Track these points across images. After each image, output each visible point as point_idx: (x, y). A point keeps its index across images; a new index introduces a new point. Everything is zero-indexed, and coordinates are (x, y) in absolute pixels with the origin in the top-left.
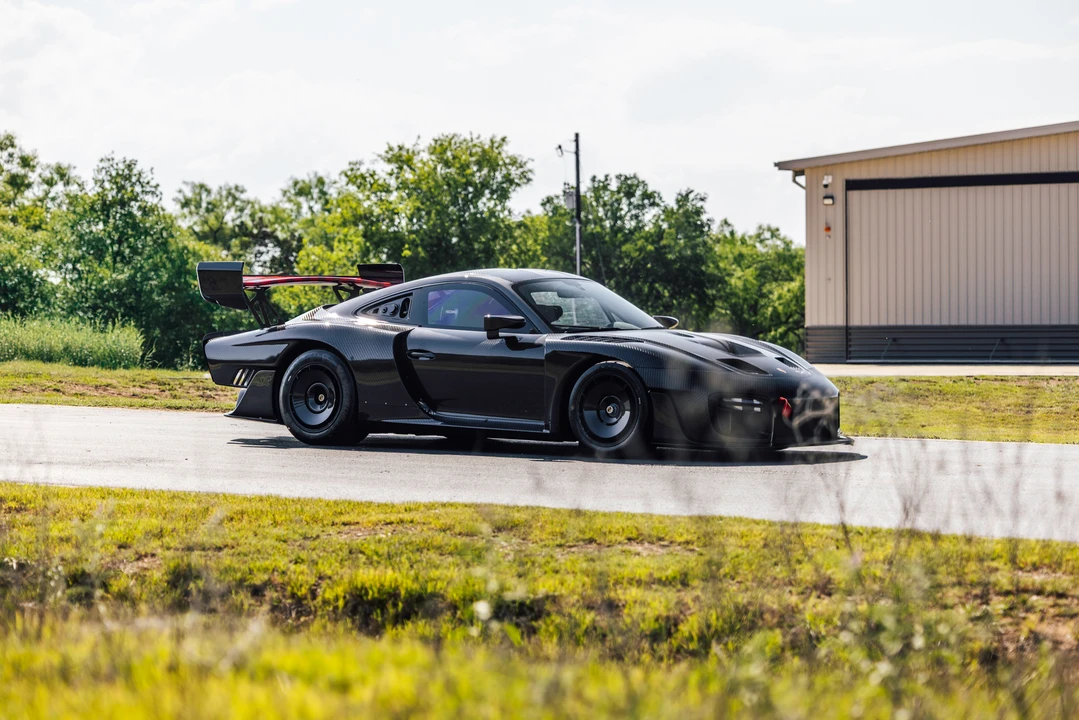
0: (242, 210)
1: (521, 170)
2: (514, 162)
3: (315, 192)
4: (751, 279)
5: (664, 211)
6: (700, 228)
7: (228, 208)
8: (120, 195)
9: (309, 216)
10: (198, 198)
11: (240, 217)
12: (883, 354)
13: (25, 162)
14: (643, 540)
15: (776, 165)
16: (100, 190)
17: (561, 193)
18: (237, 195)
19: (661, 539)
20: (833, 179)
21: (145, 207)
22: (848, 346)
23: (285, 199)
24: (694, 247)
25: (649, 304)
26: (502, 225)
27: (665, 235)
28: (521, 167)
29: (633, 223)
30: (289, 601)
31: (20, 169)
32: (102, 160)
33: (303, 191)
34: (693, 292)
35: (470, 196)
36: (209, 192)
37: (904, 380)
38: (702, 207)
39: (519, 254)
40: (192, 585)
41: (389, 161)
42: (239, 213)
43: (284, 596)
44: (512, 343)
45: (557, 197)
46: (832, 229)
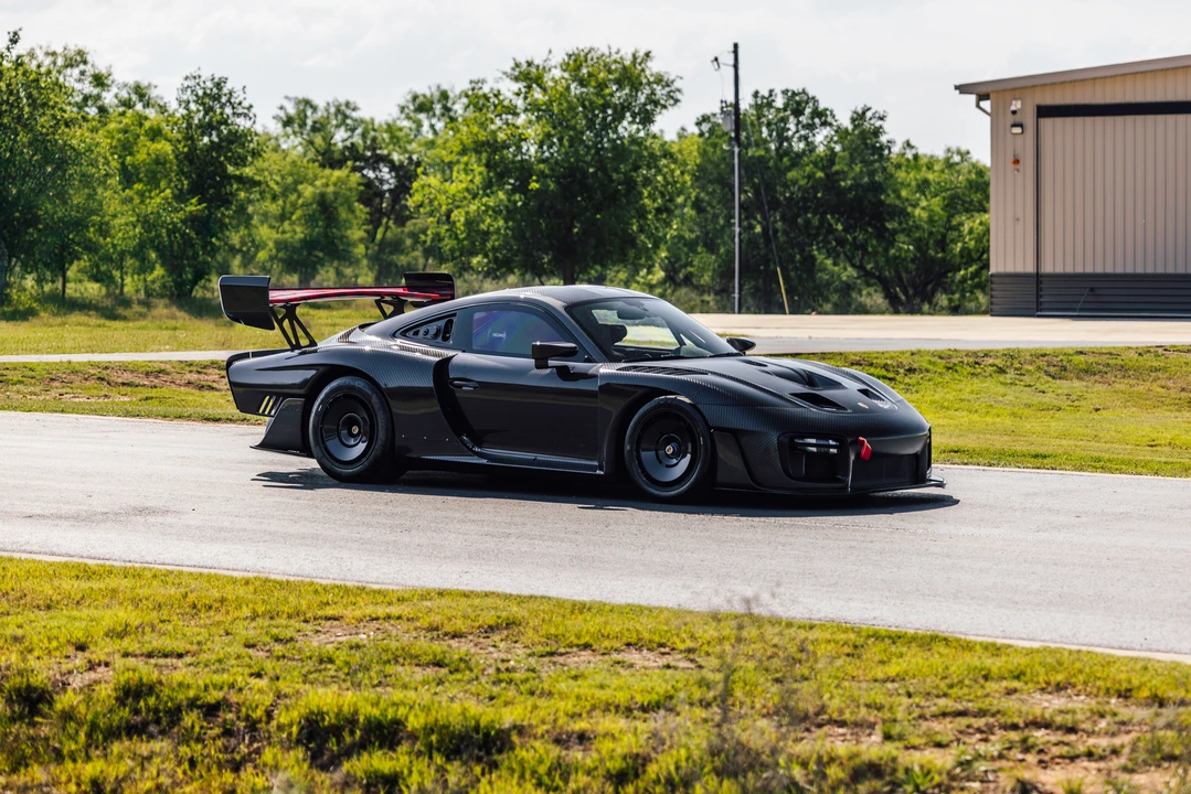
0: (353, 130)
1: (667, 89)
2: (659, 80)
3: (438, 108)
4: (937, 209)
5: (836, 132)
6: (879, 150)
7: (338, 126)
8: (207, 118)
9: (431, 136)
10: (302, 115)
11: (351, 137)
12: (1079, 306)
13: (99, 81)
14: (642, 646)
15: (957, 88)
16: (185, 112)
17: (718, 111)
18: (348, 112)
19: (662, 645)
20: (1022, 104)
21: (237, 131)
22: (1038, 296)
23: (403, 116)
24: (872, 174)
25: (821, 238)
26: (646, 154)
27: (837, 160)
28: (668, 86)
29: (802, 145)
30: (243, 724)
31: (92, 89)
32: (187, 78)
33: (423, 106)
34: (869, 224)
35: (609, 118)
36: (315, 109)
37: (1081, 353)
38: (881, 127)
39: (665, 186)
40: (142, 703)
41: (516, 79)
42: (349, 133)
43: (238, 718)
44: (564, 373)
45: (714, 115)
46: (1021, 161)
